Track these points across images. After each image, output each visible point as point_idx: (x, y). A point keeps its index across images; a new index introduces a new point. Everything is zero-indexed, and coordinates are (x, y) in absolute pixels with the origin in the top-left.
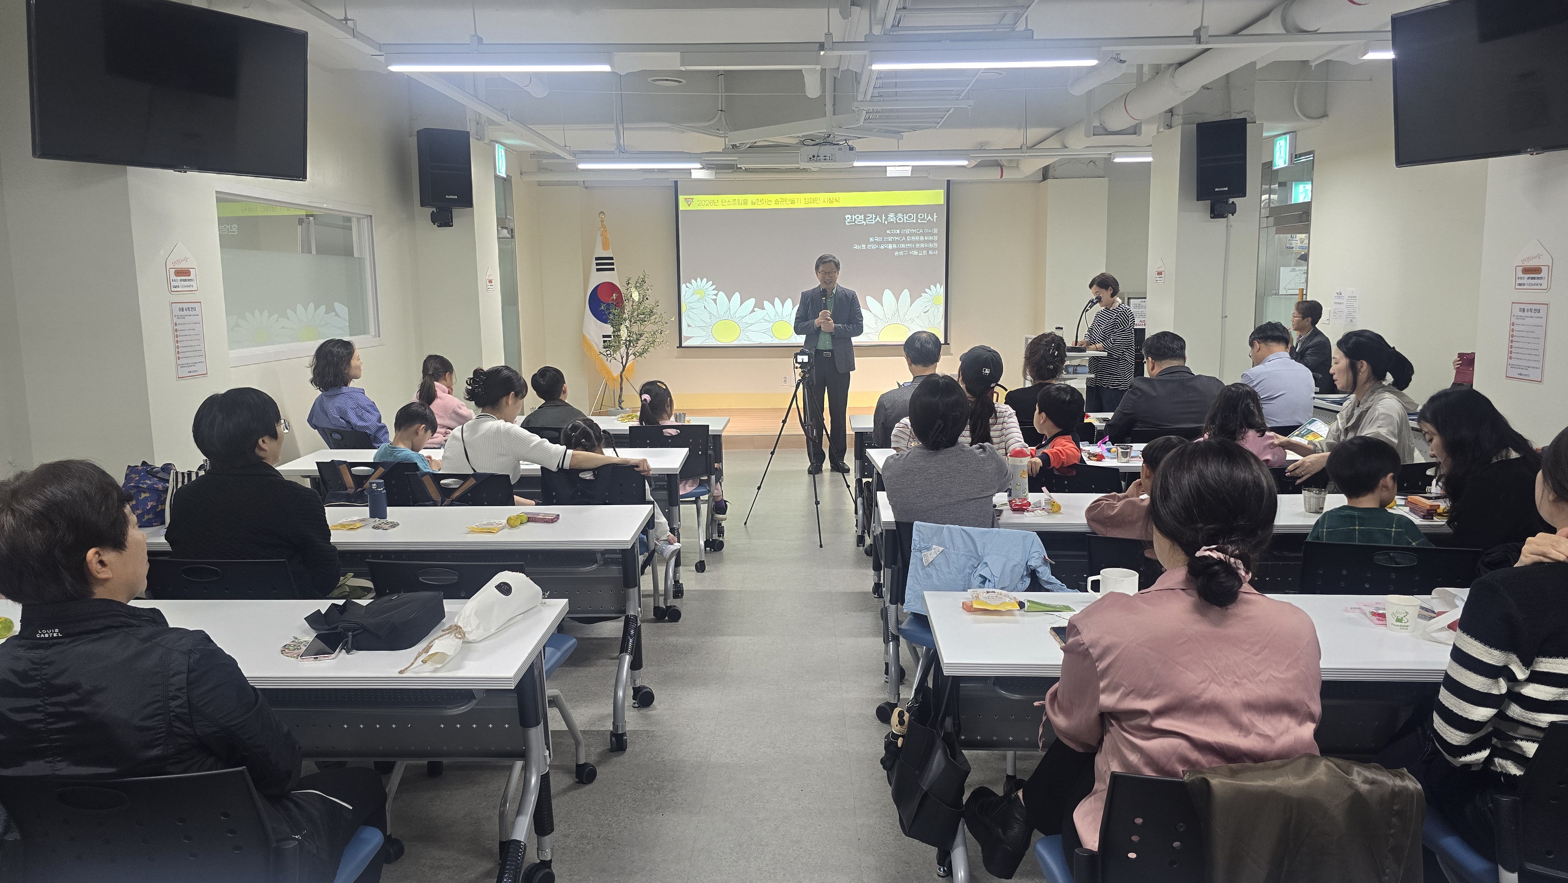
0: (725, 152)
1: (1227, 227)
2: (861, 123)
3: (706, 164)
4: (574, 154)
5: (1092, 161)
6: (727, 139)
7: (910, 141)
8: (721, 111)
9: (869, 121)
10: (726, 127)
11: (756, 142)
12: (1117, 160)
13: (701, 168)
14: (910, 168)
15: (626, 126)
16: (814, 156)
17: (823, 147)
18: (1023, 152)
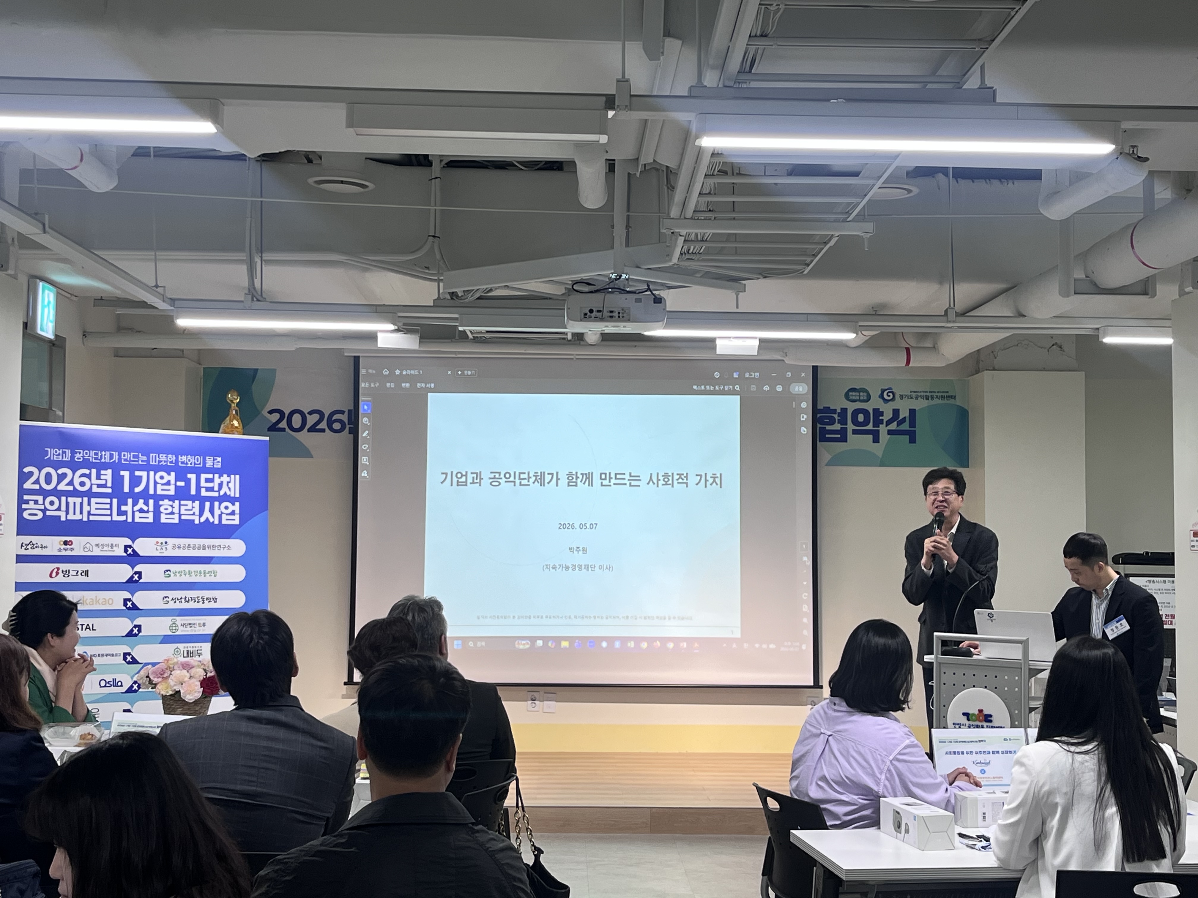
0: (438, 304)
2: (675, 260)
3: (404, 324)
4: (173, 301)
5: (1057, 344)
6: (441, 284)
7: (757, 295)
8: (433, 236)
9: (687, 256)
10: (441, 263)
11: (491, 290)
12: (1108, 340)
13: (396, 331)
14: (756, 343)
15: (266, 256)
16: (591, 311)
17: (608, 296)
18: (948, 321)
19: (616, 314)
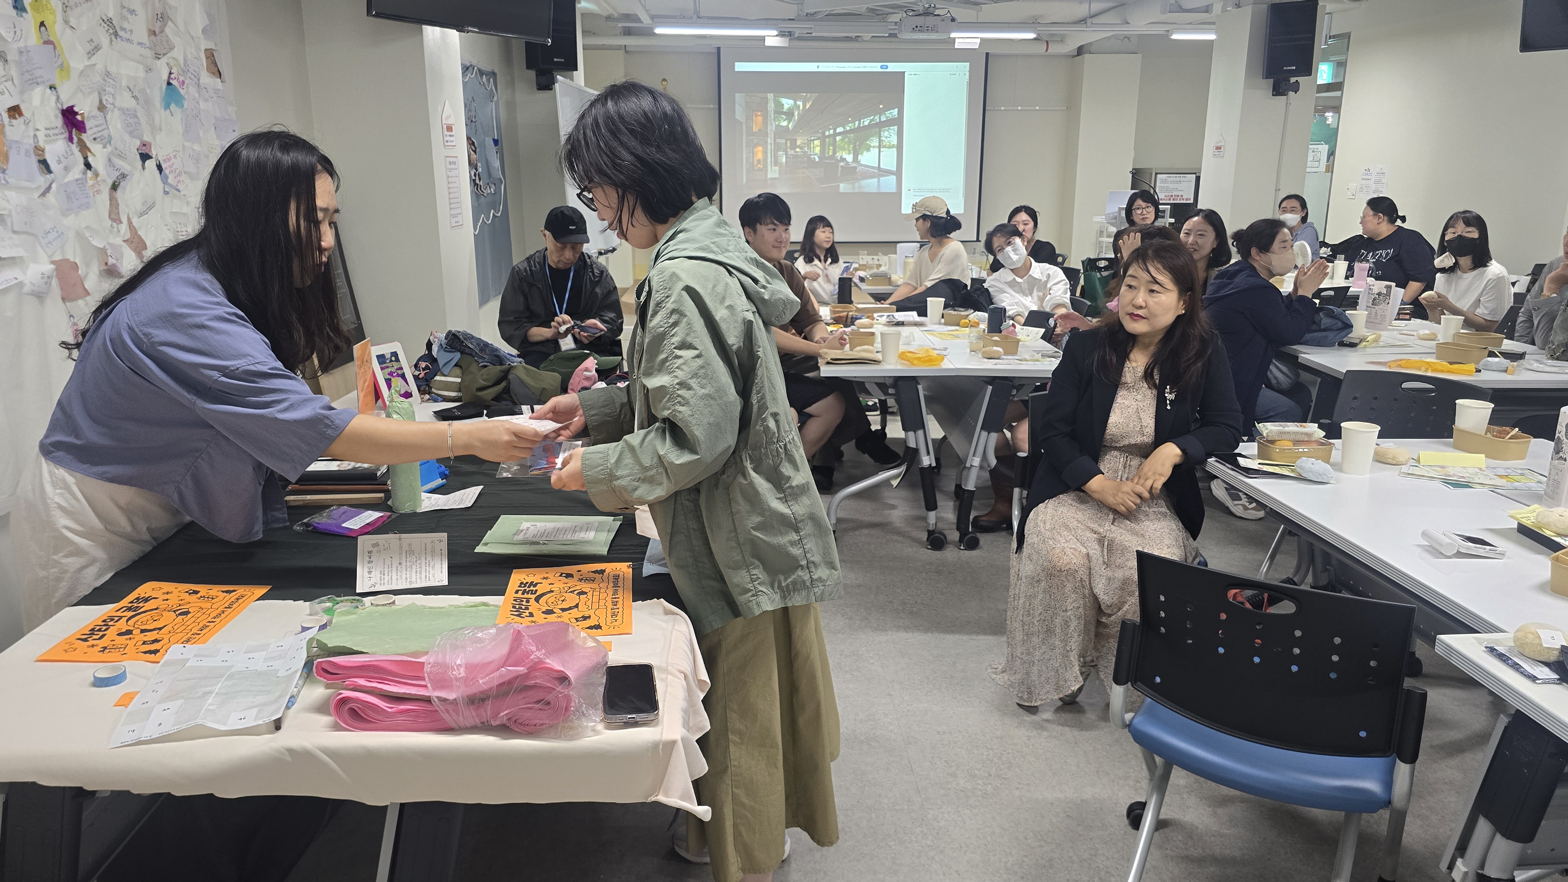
0: (799, 19)
1: (1287, 104)
3: (781, 31)
4: (654, 18)
5: (1127, 37)
6: (801, 6)
7: (989, 11)
11: (834, 10)
12: (1175, 37)
13: (777, 36)
14: (978, 41)
16: (917, 27)
17: (927, 17)
18: (1087, 27)
19: (930, 29)
